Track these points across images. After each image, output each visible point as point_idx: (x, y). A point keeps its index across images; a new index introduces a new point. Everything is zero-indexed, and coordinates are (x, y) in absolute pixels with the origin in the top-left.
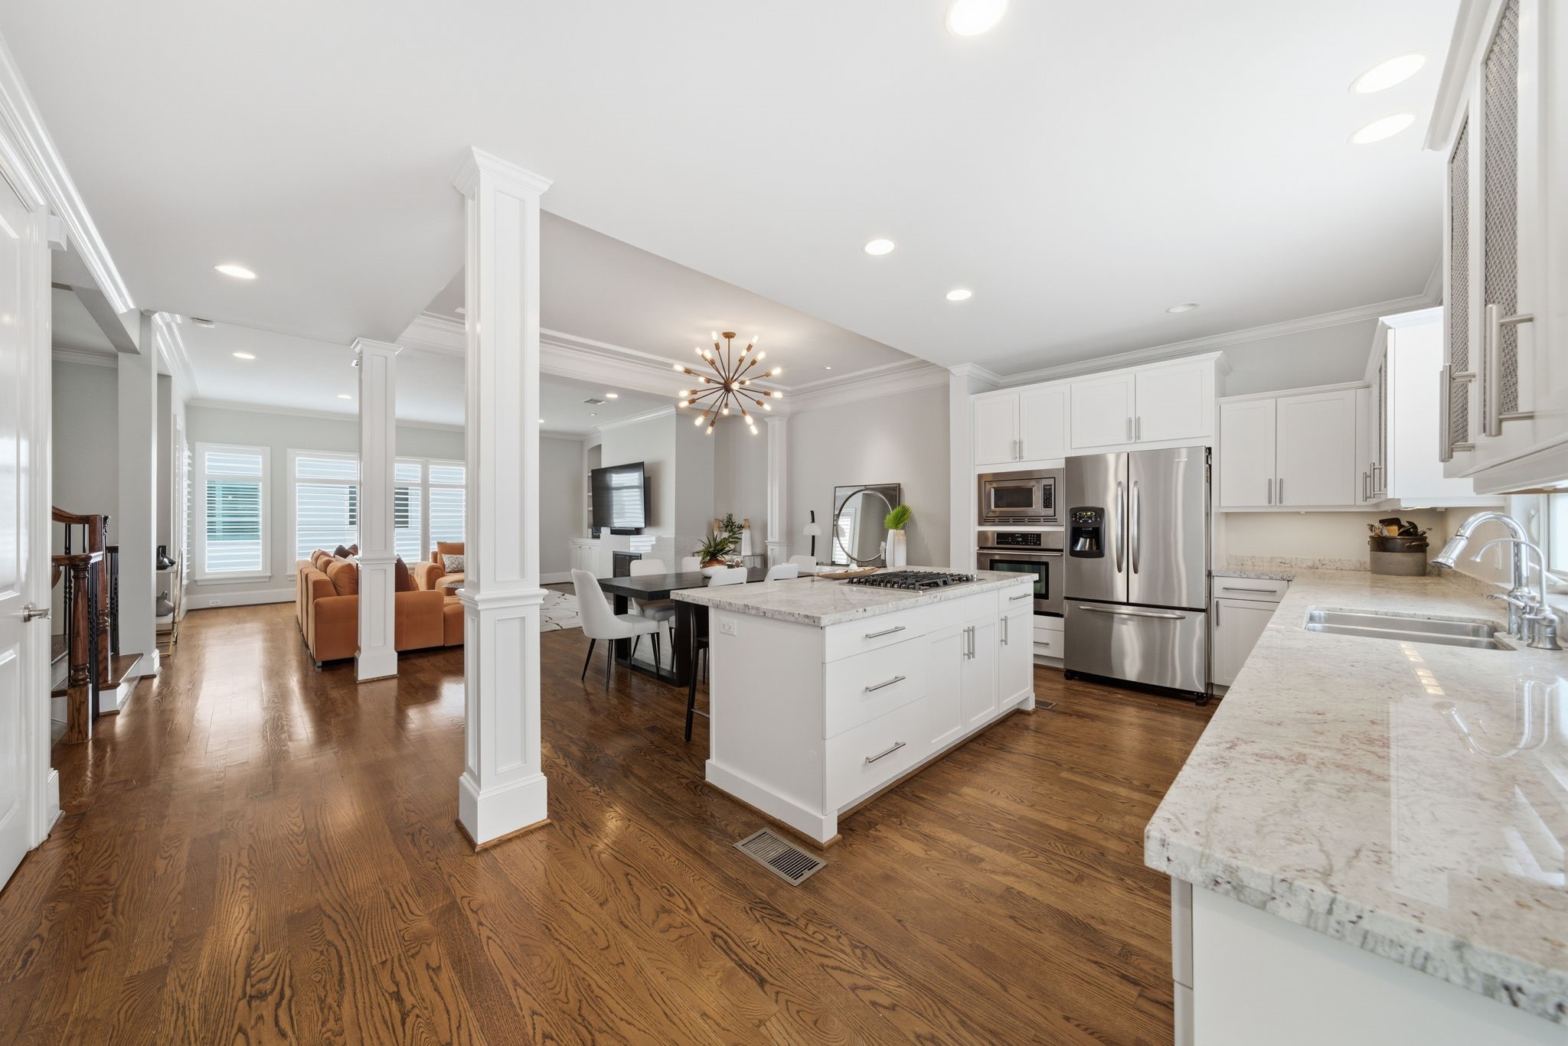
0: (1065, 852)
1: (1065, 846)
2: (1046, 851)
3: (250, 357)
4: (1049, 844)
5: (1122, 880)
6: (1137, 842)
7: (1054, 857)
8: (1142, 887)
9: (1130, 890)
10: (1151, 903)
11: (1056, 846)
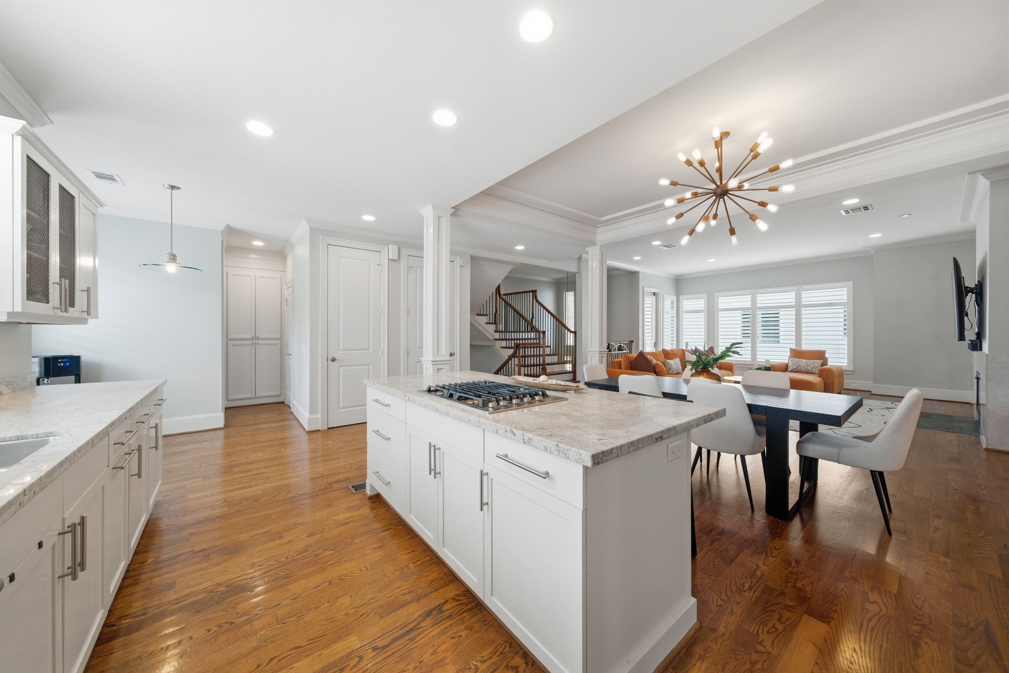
0: (275, 573)
1: (278, 576)
2: (285, 565)
3: (639, 258)
4: (288, 570)
5: (227, 587)
6: (232, 623)
7: (278, 565)
8: (212, 592)
9: (219, 584)
10: (201, 588)
11: (283, 572)
